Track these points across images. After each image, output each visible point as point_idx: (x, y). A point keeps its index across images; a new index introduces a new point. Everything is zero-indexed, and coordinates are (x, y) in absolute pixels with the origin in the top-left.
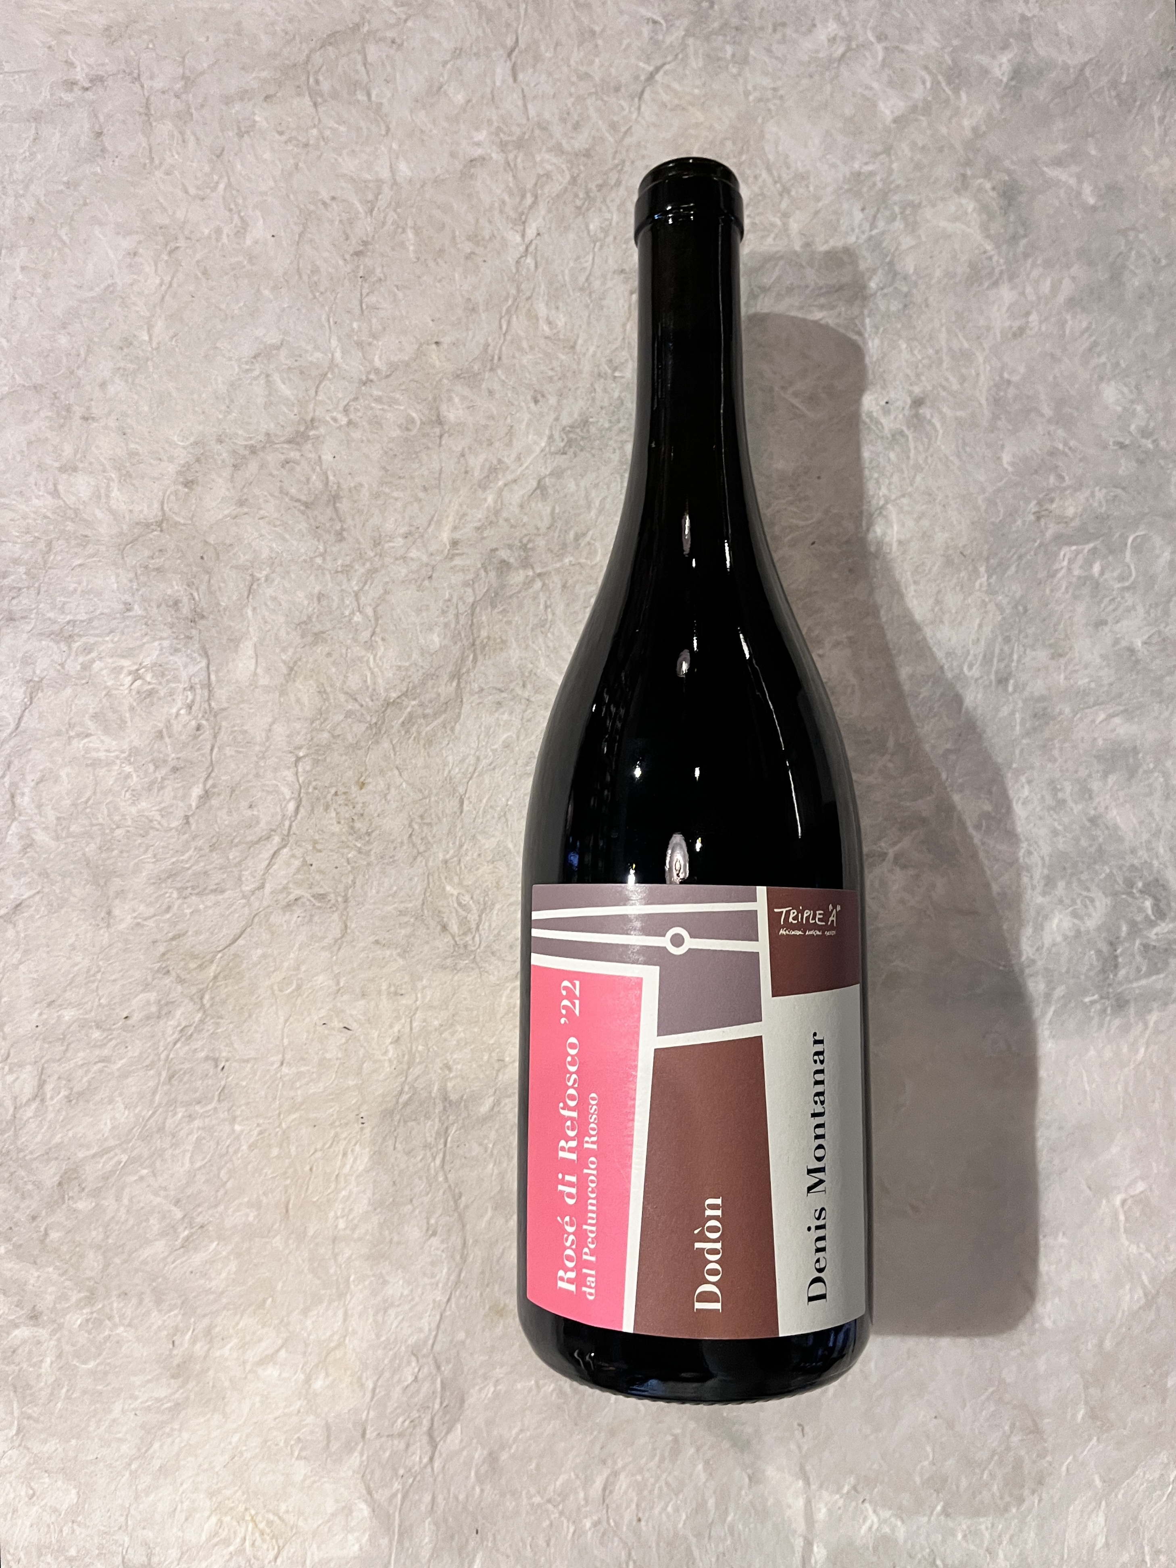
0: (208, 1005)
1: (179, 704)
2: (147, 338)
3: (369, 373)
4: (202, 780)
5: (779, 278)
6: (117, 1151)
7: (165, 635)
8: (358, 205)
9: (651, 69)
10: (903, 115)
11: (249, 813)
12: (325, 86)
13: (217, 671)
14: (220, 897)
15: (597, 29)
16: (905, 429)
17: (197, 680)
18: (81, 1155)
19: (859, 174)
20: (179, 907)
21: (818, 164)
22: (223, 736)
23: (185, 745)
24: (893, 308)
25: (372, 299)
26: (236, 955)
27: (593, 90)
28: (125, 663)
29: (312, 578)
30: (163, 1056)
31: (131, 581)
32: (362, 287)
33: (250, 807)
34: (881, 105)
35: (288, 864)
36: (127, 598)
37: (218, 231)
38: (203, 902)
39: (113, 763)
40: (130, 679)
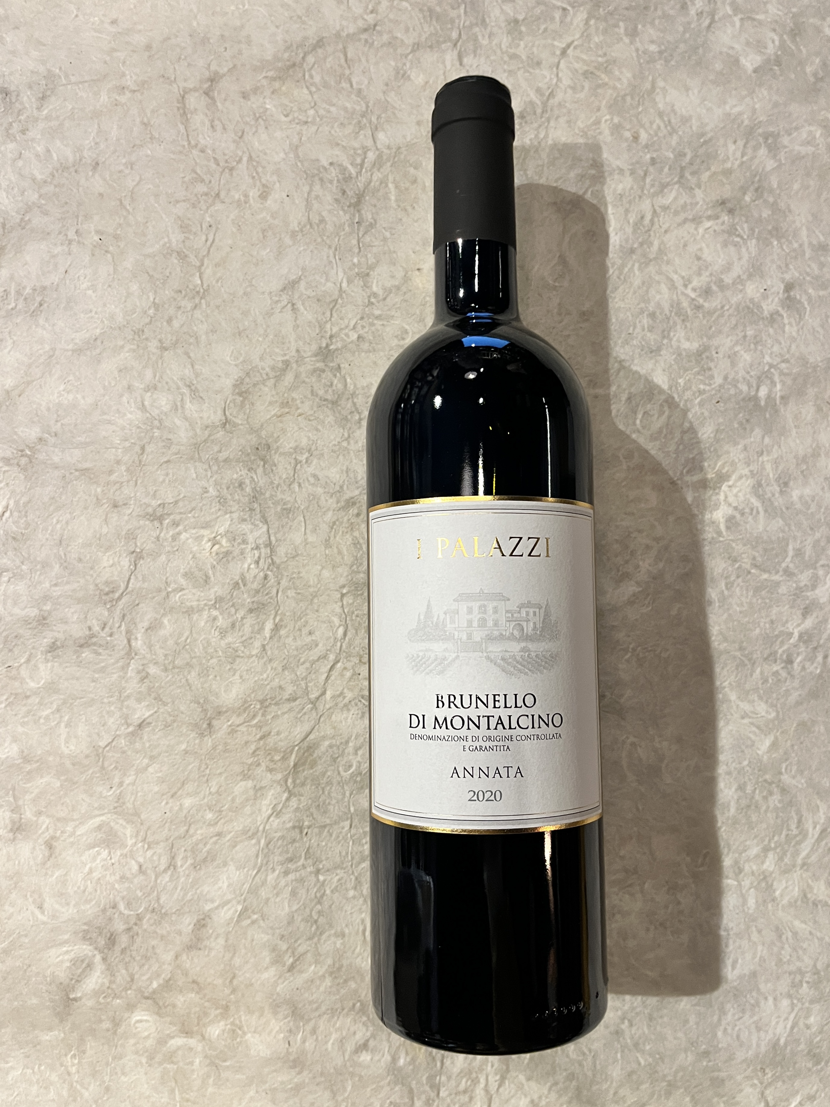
0: (291, 787)
1: (249, 560)
2: (199, 282)
3: (369, 297)
4: (272, 617)
5: (675, 199)
6: (234, 902)
7: (233, 509)
8: (350, 167)
9: (564, 46)
10: (760, 66)
11: (309, 639)
12: (317, 79)
13: (275, 533)
14: (293, 704)
15: (521, 17)
16: (780, 309)
17: (261, 541)
18: (208, 907)
19: (729, 115)
20: (263, 715)
21: (698, 110)
22: (284, 583)
23: (257, 592)
24: (764, 215)
25: (367, 239)
26: (309, 748)
27: (521, 66)
28: (206, 532)
29: (341, 457)
30: (261, 828)
31: (206, 470)
32: (358, 230)
33: (310, 633)
34: (743, 61)
35: (342, 675)
36: (204, 483)
37: (246, 196)
38: (279, 709)
39: (203, 609)
40: (210, 544)
